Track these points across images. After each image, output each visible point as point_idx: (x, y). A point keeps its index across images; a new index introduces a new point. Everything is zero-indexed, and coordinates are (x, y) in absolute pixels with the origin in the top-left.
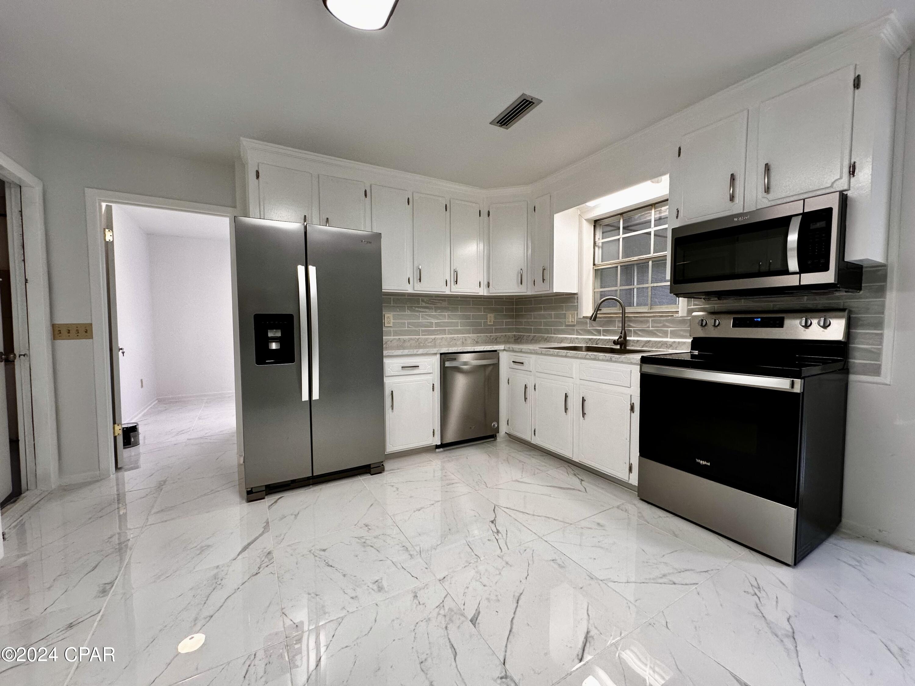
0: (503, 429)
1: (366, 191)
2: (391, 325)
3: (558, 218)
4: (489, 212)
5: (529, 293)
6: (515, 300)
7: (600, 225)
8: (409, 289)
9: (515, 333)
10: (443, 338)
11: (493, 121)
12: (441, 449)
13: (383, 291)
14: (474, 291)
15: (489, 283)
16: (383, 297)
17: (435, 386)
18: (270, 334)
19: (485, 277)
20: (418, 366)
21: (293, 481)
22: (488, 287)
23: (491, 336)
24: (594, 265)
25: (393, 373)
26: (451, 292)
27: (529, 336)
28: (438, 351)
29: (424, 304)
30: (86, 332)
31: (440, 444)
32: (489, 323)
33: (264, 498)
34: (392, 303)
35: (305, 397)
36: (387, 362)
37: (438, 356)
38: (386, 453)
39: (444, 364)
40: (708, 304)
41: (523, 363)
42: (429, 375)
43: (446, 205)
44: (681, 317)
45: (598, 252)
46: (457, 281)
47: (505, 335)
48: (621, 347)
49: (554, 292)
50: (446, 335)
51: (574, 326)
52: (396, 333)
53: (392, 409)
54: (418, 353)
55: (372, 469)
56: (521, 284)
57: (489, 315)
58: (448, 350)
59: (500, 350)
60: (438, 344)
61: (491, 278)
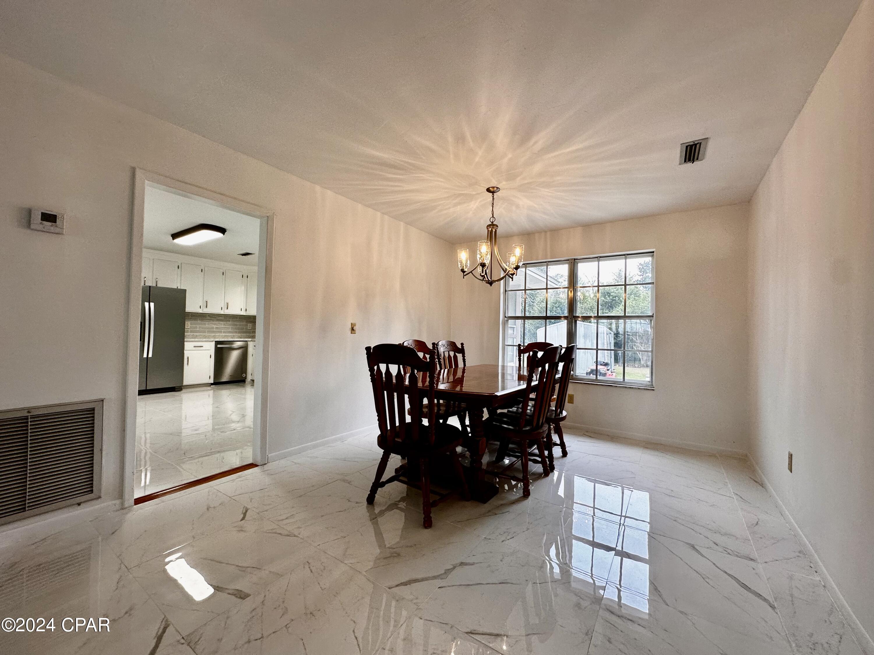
0: (249, 378)
1: (178, 266)
2: (189, 327)
4: (248, 275)
8: (200, 311)
10: (220, 335)
12: (214, 386)
13: (186, 311)
14: (237, 313)
15: (246, 309)
16: (186, 314)
17: (212, 356)
19: (245, 307)
20: (203, 346)
22: (246, 311)
23: (249, 335)
25: (189, 349)
26: (224, 313)
28: (214, 340)
29: (209, 318)
31: (213, 382)
32: (248, 328)
34: (191, 317)
35: (145, 355)
36: (186, 344)
37: (214, 342)
38: (183, 384)
39: (217, 346)
42: (209, 351)
43: (223, 272)
46: (228, 308)
50: (222, 333)
52: (191, 332)
53: (187, 364)
54: (203, 341)
55: (175, 389)
57: (249, 325)
58: (221, 340)
59: (249, 341)
60: (214, 337)
61: (247, 307)
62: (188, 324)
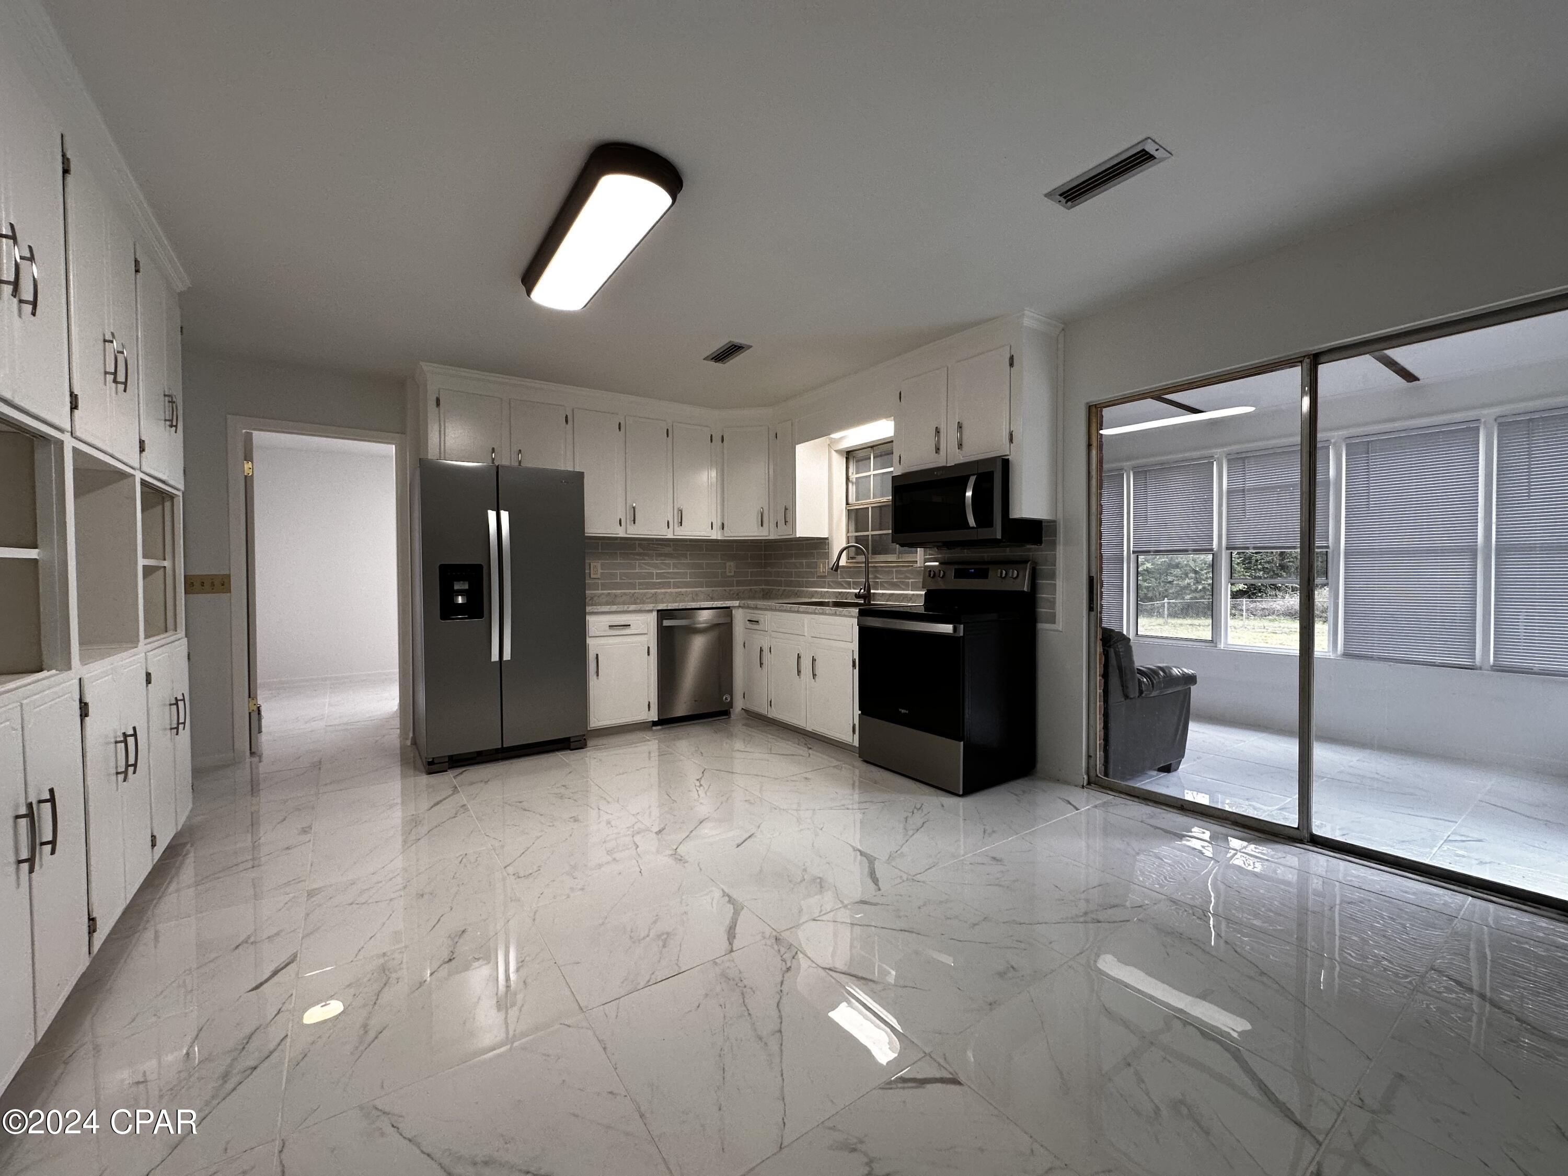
0: (739, 704)
1: (566, 417)
2: (599, 576)
3: (802, 450)
4: (723, 437)
5: (772, 537)
6: (763, 544)
7: (854, 457)
8: (621, 533)
9: (763, 587)
10: (667, 592)
11: (708, 357)
12: (659, 727)
13: (586, 535)
14: (703, 533)
15: (723, 524)
16: (586, 541)
17: (651, 650)
18: (457, 586)
19: (719, 516)
20: (630, 625)
21: (479, 753)
22: (723, 529)
23: (730, 590)
24: (847, 504)
25: (598, 634)
26: (674, 535)
27: (779, 590)
28: (654, 607)
29: (641, 550)
30: (223, 585)
31: (657, 719)
32: (729, 574)
33: (446, 771)
34: (600, 547)
35: (495, 657)
36: (590, 619)
37: (655, 614)
38: (589, 729)
39: (662, 624)
40: (941, 554)
41: (758, 622)
42: (643, 636)
43: (668, 430)
44: (919, 567)
45: (852, 489)
46: (681, 523)
47: (751, 589)
48: (865, 601)
49: (798, 536)
50: (670, 588)
51: (825, 577)
52: (604, 587)
53: (598, 675)
54: (630, 609)
55: (572, 744)
56: (762, 525)
57: (728, 564)
58: (671, 606)
59: (733, 607)
60: (655, 599)
61: (726, 518)
62: (596, 568)
